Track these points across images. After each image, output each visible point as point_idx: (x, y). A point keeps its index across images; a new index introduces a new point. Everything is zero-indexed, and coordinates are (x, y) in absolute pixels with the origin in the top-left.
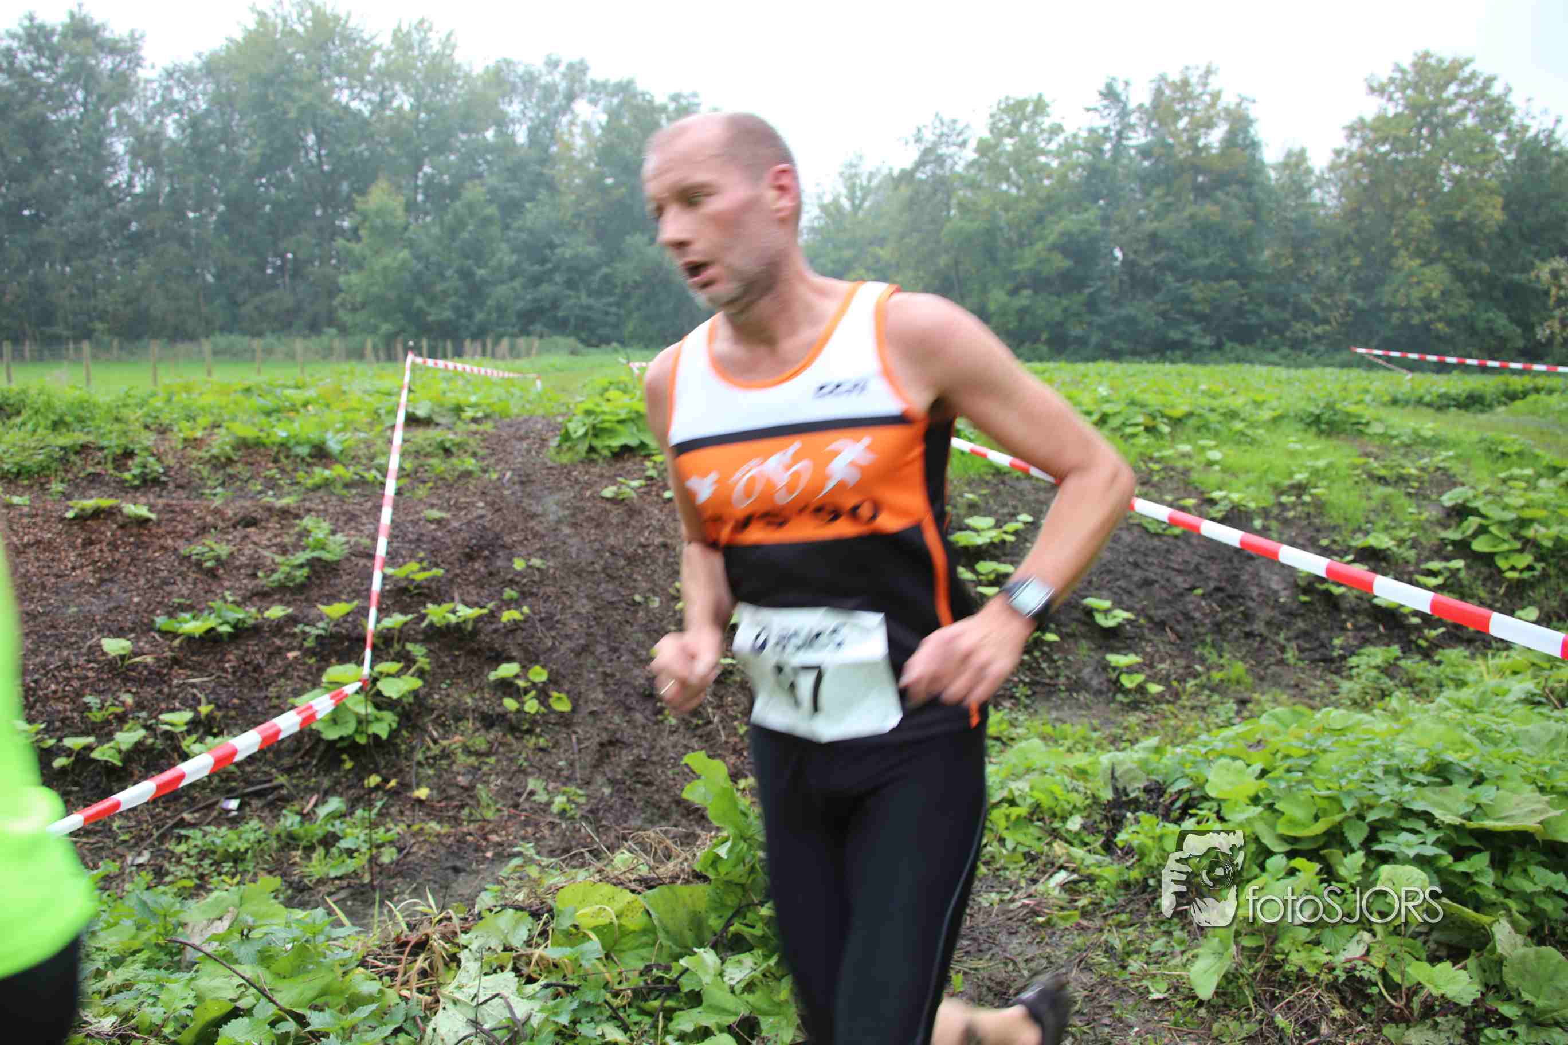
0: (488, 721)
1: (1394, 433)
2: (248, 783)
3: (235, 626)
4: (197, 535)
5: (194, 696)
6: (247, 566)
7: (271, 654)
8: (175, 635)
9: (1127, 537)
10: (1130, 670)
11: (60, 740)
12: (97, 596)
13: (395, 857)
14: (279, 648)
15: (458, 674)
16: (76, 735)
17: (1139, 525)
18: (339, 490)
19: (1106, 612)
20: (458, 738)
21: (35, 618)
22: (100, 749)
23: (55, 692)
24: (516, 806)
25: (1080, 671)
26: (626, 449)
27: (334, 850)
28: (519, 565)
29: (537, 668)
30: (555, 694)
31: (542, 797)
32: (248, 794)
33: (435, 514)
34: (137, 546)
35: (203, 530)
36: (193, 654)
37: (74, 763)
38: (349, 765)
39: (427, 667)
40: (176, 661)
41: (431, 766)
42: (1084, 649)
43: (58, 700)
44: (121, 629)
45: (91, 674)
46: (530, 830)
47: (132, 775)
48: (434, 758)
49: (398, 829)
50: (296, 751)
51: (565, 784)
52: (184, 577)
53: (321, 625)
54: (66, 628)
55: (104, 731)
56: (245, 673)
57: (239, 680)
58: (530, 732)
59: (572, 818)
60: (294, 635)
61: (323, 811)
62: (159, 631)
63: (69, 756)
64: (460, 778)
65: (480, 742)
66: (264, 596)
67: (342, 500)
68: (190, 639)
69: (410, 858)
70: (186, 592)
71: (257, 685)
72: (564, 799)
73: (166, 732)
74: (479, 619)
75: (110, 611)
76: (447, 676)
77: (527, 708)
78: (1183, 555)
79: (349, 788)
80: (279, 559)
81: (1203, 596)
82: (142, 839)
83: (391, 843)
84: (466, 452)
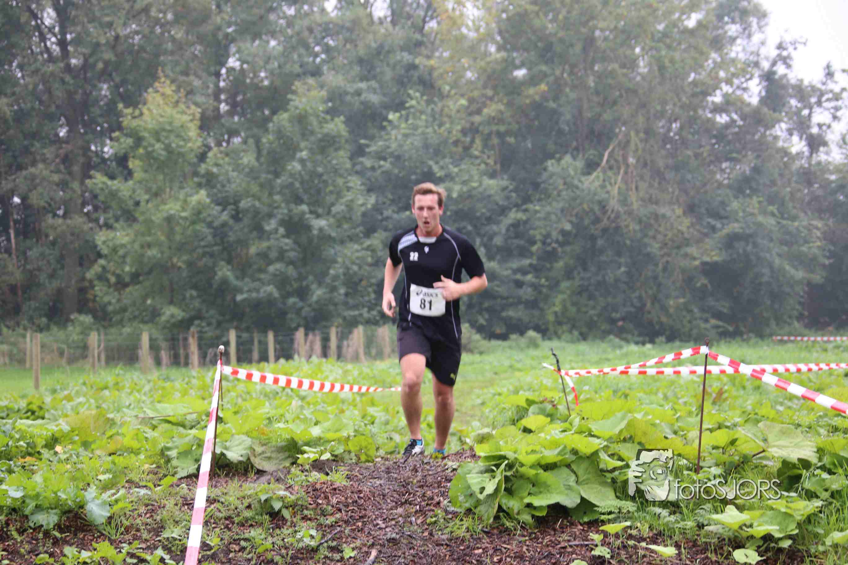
84: (305, 518)
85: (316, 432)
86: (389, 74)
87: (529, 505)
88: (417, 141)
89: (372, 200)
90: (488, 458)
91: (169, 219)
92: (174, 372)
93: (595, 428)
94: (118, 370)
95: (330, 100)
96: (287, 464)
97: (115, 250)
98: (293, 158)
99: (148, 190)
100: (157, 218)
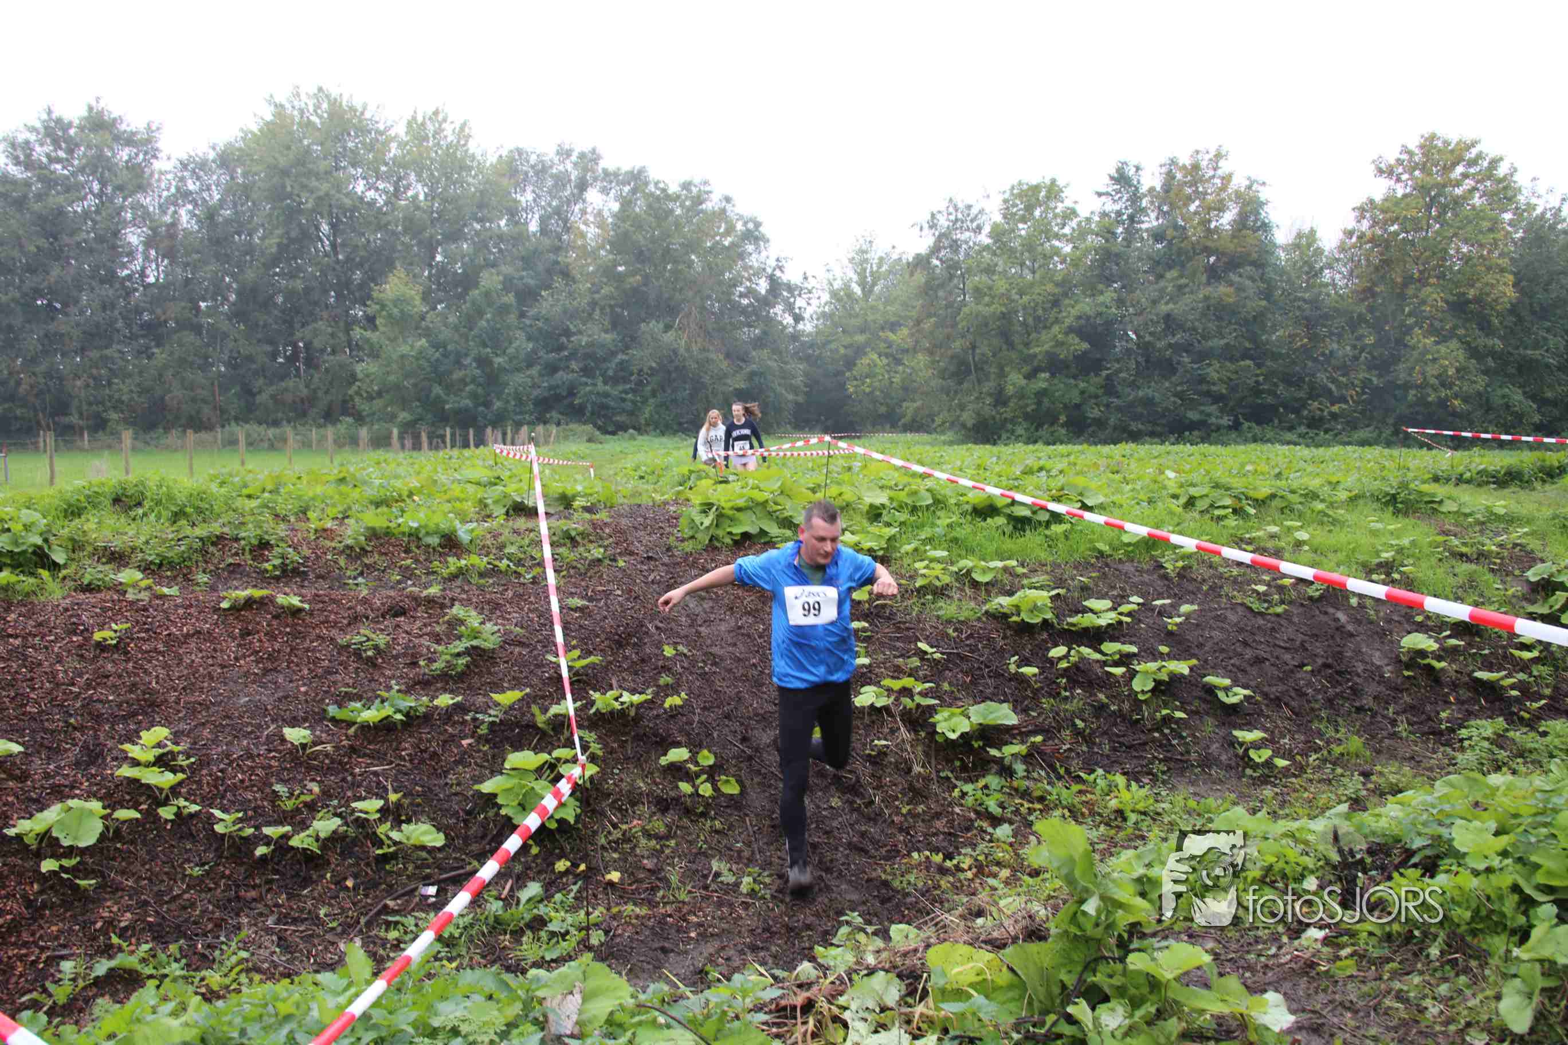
0: (663, 805)
1: (1467, 511)
2: (442, 869)
3: (407, 715)
4: (349, 624)
5: (379, 783)
6: (405, 655)
7: (445, 742)
8: (350, 724)
9: (1233, 618)
10: (1257, 745)
11: (257, 828)
12: (264, 686)
13: (603, 939)
14: (453, 736)
15: (627, 759)
16: (269, 824)
17: (1242, 604)
18: (475, 580)
19: (1226, 689)
20: (635, 822)
21: (208, 708)
22: (296, 837)
23: (242, 781)
24: (706, 888)
25: (1208, 747)
26: (746, 536)
27: (543, 934)
28: (669, 651)
29: (705, 752)
30: (723, 777)
31: (730, 879)
32: (445, 880)
33: (577, 602)
34: (296, 634)
35: (355, 619)
36: (370, 743)
37: (273, 851)
38: (535, 850)
39: (600, 753)
40: (353, 749)
41: (615, 850)
42: (1209, 726)
43: (246, 789)
44: (295, 718)
45: (273, 763)
46: (724, 910)
47: (329, 863)
48: (616, 842)
49: (597, 913)
50: (483, 837)
51: (747, 866)
52: (345, 665)
53: (492, 712)
54: (241, 717)
55: (300, 819)
56: (422, 761)
57: (416, 768)
58: (704, 815)
59: (763, 898)
60: (464, 722)
61: (524, 895)
62: (334, 720)
63: (268, 844)
64: (645, 861)
65: (659, 825)
66: (426, 684)
67: (481, 588)
68: (365, 727)
69: (618, 940)
70: (351, 681)
71: (435, 774)
72: (750, 879)
73: (358, 818)
74: (640, 706)
75: (280, 700)
76: (617, 761)
77: (701, 792)
78: (1287, 632)
79: (539, 872)
80: (434, 647)
81: (1312, 671)
82: (350, 926)
83: (596, 925)
84: (591, 542)
85: (579, 488)
86: (540, 267)
87: (730, 533)
88: (558, 309)
89: (531, 345)
90: (702, 504)
91: (403, 357)
92: (415, 454)
93: (761, 486)
94: (380, 452)
95: (503, 283)
96: (561, 508)
97: (367, 376)
98: (481, 318)
99: (389, 339)
100: (394, 357)
